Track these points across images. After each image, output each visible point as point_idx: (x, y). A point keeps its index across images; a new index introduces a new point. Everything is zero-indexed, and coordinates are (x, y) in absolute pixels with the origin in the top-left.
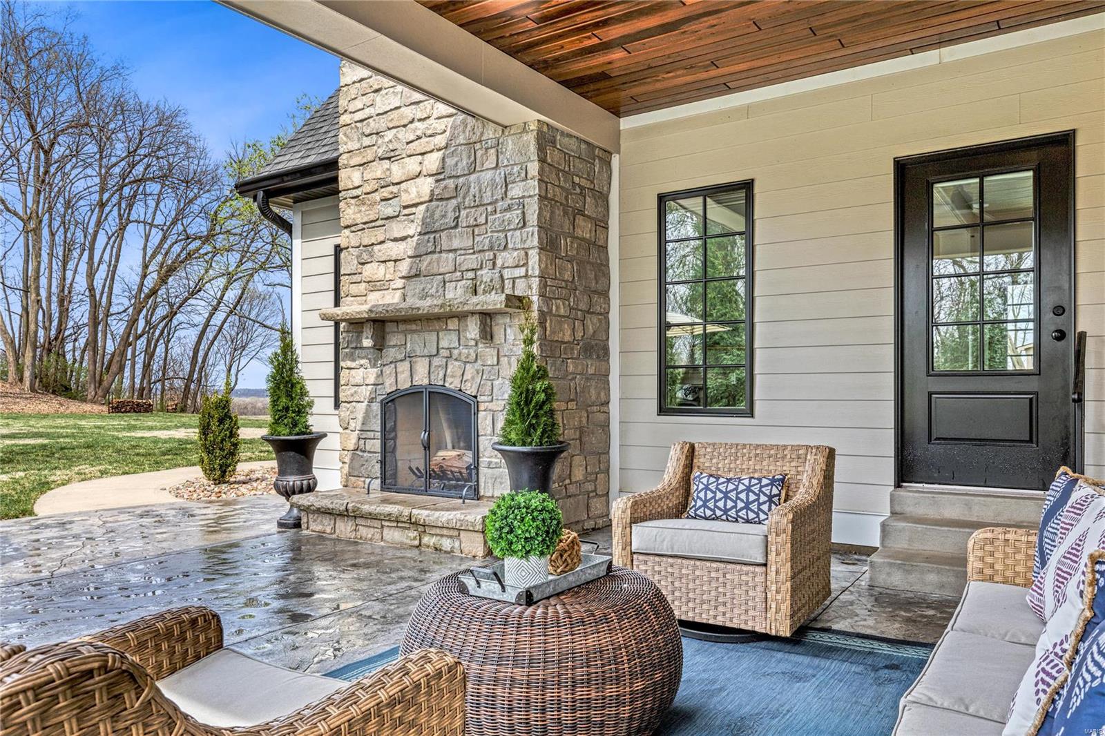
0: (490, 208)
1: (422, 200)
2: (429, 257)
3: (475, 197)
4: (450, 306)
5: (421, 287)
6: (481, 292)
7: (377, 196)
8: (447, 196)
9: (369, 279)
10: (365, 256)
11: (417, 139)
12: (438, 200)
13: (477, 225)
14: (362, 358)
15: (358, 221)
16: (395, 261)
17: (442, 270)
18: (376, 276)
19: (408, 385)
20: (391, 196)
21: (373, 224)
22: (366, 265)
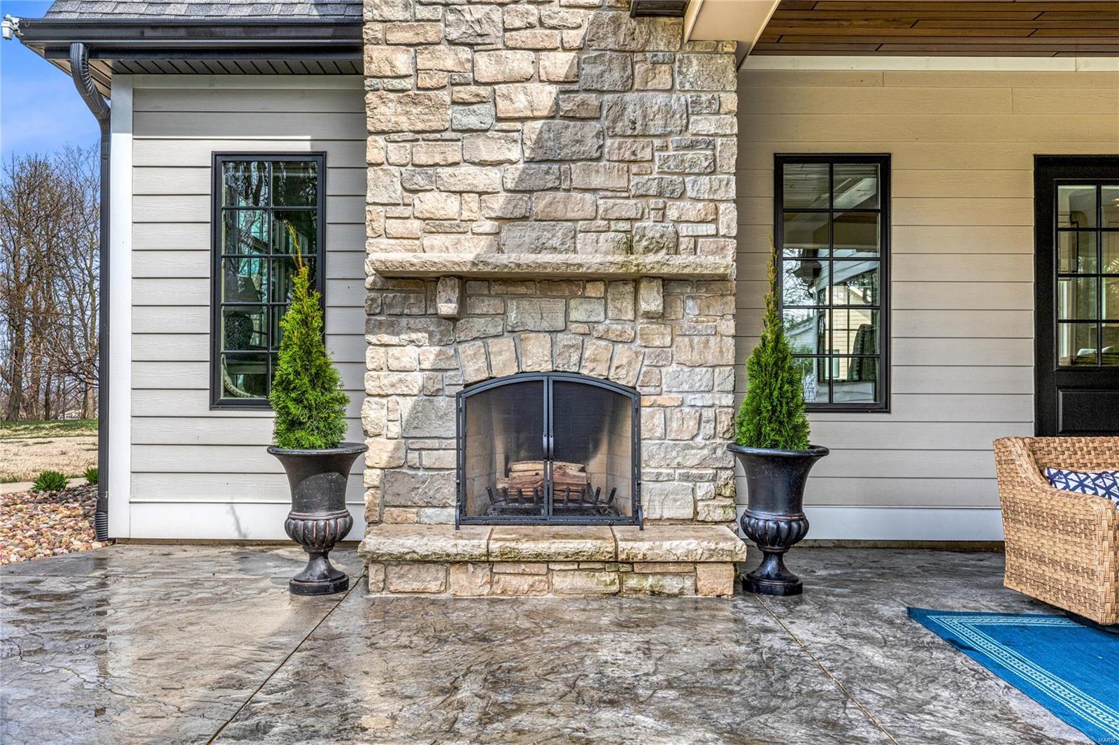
0: (658, 142)
1: (537, 114)
2: (549, 196)
3: (634, 123)
4: (638, 265)
5: (534, 235)
6: (641, 250)
7: (445, 96)
8: (584, 115)
9: (428, 215)
10: (420, 181)
11: (527, 28)
12: (564, 117)
13: (635, 162)
14: (418, 330)
15: (405, 127)
16: (480, 194)
17: (570, 215)
18: (443, 212)
19: (513, 370)
20: (474, 100)
21: (438, 136)
22: (420, 194)
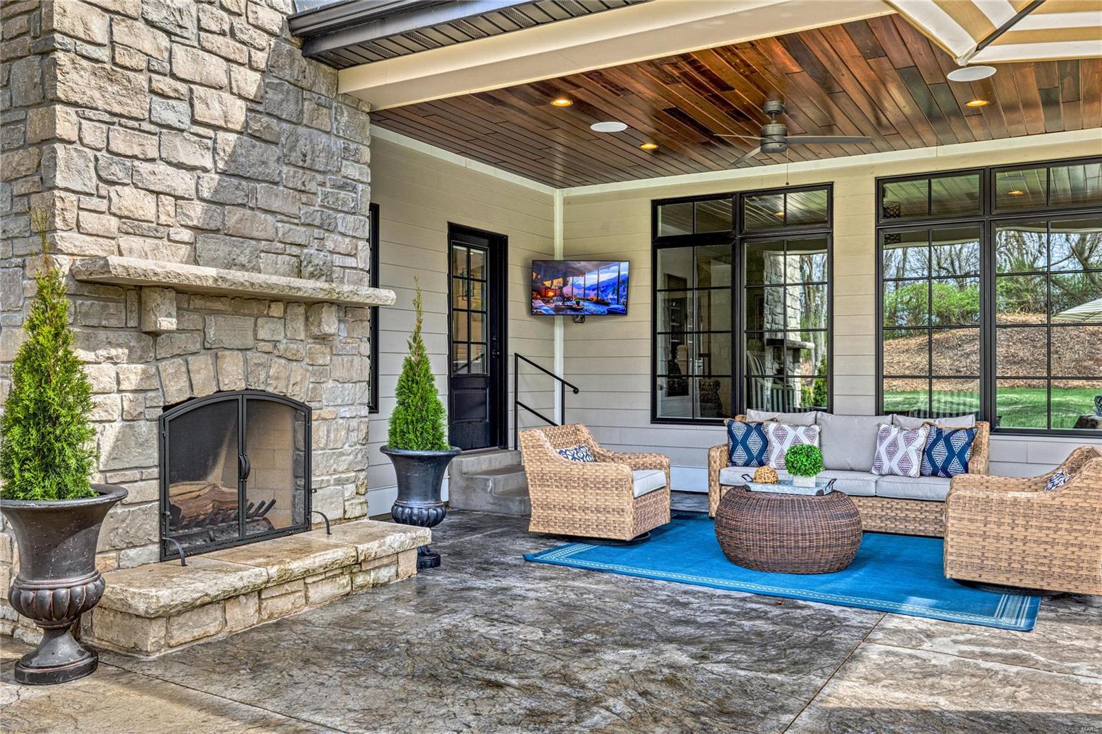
0: (319, 178)
1: (230, 126)
2: (240, 212)
3: (305, 156)
5: (227, 250)
6: (307, 275)
7: (142, 79)
8: (268, 138)
9: (126, 213)
10: (117, 172)
11: (219, 34)
12: (251, 136)
13: (303, 192)
14: (120, 346)
15: (100, 104)
16: (177, 198)
17: (255, 234)
18: (141, 212)
19: (211, 390)
20: (172, 94)
21: (136, 124)
22: (118, 188)
